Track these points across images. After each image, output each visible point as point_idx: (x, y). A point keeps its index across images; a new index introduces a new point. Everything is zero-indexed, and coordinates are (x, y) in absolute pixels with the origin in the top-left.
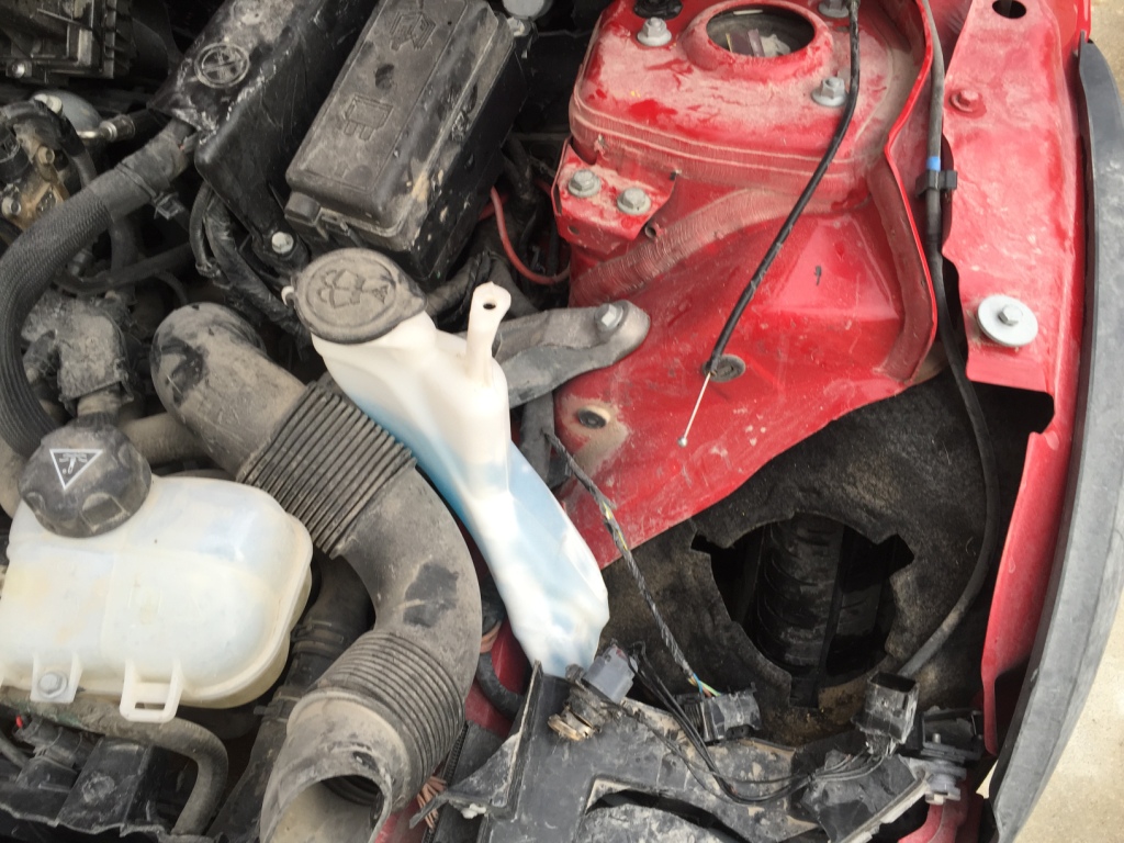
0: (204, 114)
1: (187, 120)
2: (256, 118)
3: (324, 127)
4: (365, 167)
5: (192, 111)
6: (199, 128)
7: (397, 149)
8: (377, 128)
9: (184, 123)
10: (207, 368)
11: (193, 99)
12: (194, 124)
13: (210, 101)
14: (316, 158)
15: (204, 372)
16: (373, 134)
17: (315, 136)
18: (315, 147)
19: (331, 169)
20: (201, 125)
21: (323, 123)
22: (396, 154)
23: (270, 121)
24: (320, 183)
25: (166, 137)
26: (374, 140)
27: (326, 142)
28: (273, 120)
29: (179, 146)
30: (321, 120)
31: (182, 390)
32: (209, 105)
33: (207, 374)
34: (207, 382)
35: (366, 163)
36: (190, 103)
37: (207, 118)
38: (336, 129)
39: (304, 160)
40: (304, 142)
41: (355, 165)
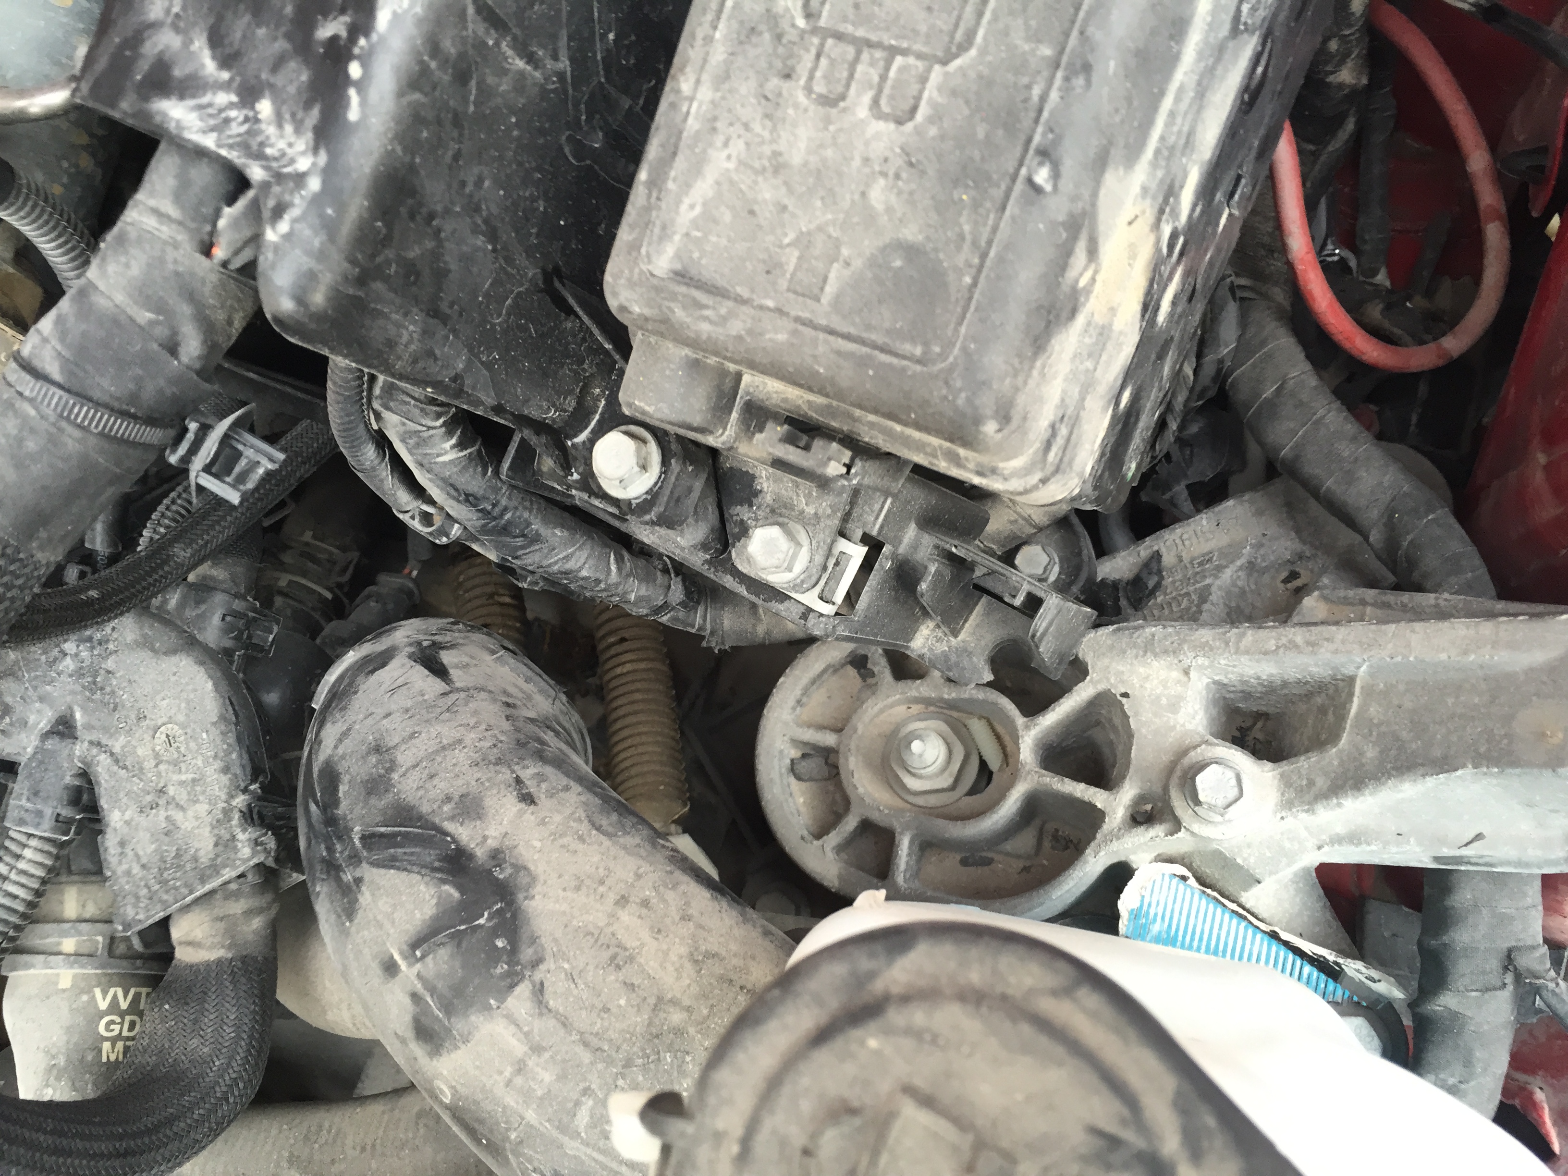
0: (265, 107)
1: (209, 142)
2: (462, 77)
3: (724, 77)
4: (911, 251)
5: (223, 98)
6: (256, 173)
7: (1044, 154)
8: (945, 63)
9: (200, 153)
10: (533, 940)
11: (216, 41)
12: (234, 156)
13: (281, 45)
14: (708, 218)
15: (527, 954)
16: (930, 91)
17: (692, 124)
18: (697, 169)
19: (772, 268)
20: (259, 156)
21: (718, 55)
22: (1042, 176)
23: (520, 64)
24: (736, 327)
25: (150, 222)
26: (935, 118)
27: (738, 147)
28: (531, 59)
29: (207, 250)
30: (709, 40)
31: (449, 1009)
32: (277, 65)
33: (536, 963)
34: (539, 990)
35: (911, 233)
36: (209, 65)
37: (279, 122)
38: (774, 82)
39: (665, 234)
40: (653, 150)
41: (869, 245)
